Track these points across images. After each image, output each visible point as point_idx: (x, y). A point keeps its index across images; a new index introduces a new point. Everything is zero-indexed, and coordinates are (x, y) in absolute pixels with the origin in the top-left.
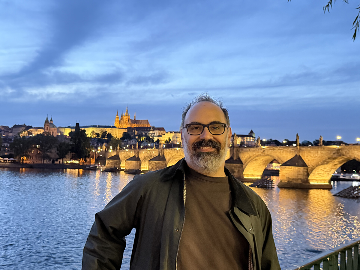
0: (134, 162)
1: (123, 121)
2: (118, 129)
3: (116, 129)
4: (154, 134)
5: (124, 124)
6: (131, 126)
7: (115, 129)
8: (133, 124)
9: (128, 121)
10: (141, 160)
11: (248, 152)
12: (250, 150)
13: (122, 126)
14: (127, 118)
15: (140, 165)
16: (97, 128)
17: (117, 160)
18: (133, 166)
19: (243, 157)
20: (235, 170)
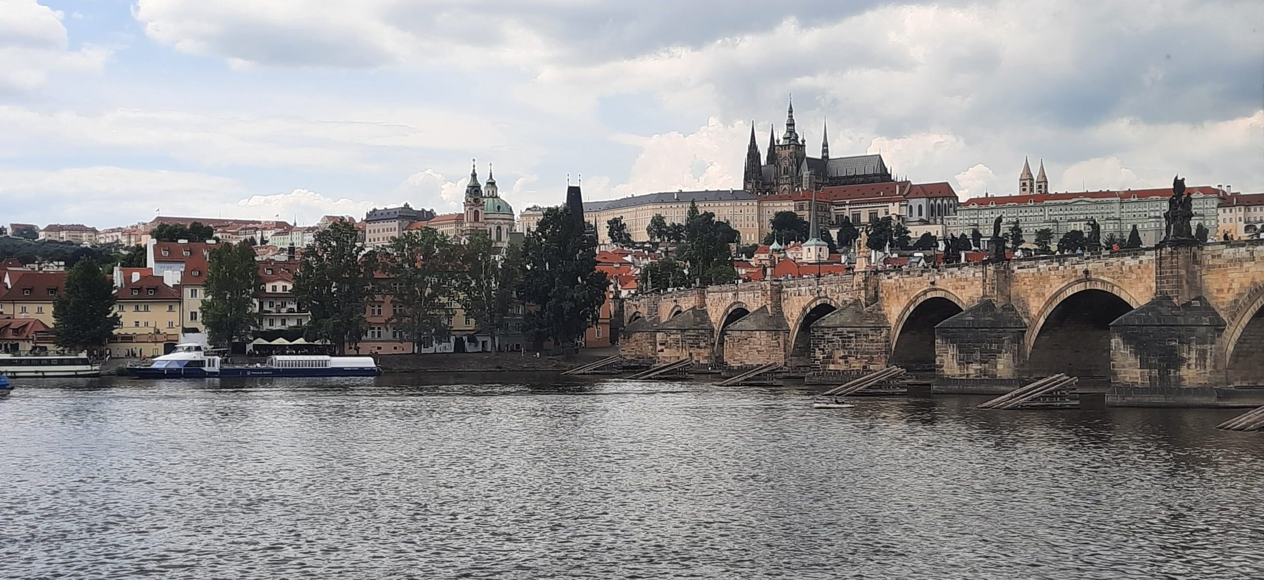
0: (760, 337)
1: (778, 166)
2: (756, 202)
3: (751, 202)
4: (911, 211)
5: (781, 180)
7: (744, 202)
8: (822, 179)
9: (795, 167)
10: (790, 323)
11: (1246, 265)
12: (1252, 253)
13: (775, 189)
14: (794, 155)
16: (674, 204)
18: (759, 352)
19: (1220, 291)
20: (1185, 355)
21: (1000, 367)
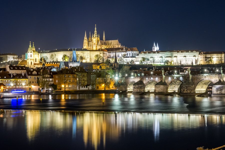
0: (162, 86)
1: (93, 42)
2: (89, 52)
3: (88, 51)
4: (127, 54)
5: (94, 46)
6: (101, 48)
7: (86, 52)
8: (104, 46)
9: (97, 43)
10: (167, 84)
13: (92, 48)
14: (97, 40)
15: (167, 88)
16: (68, 52)
17: (142, 85)
18: (162, 89)
21: (223, 92)
